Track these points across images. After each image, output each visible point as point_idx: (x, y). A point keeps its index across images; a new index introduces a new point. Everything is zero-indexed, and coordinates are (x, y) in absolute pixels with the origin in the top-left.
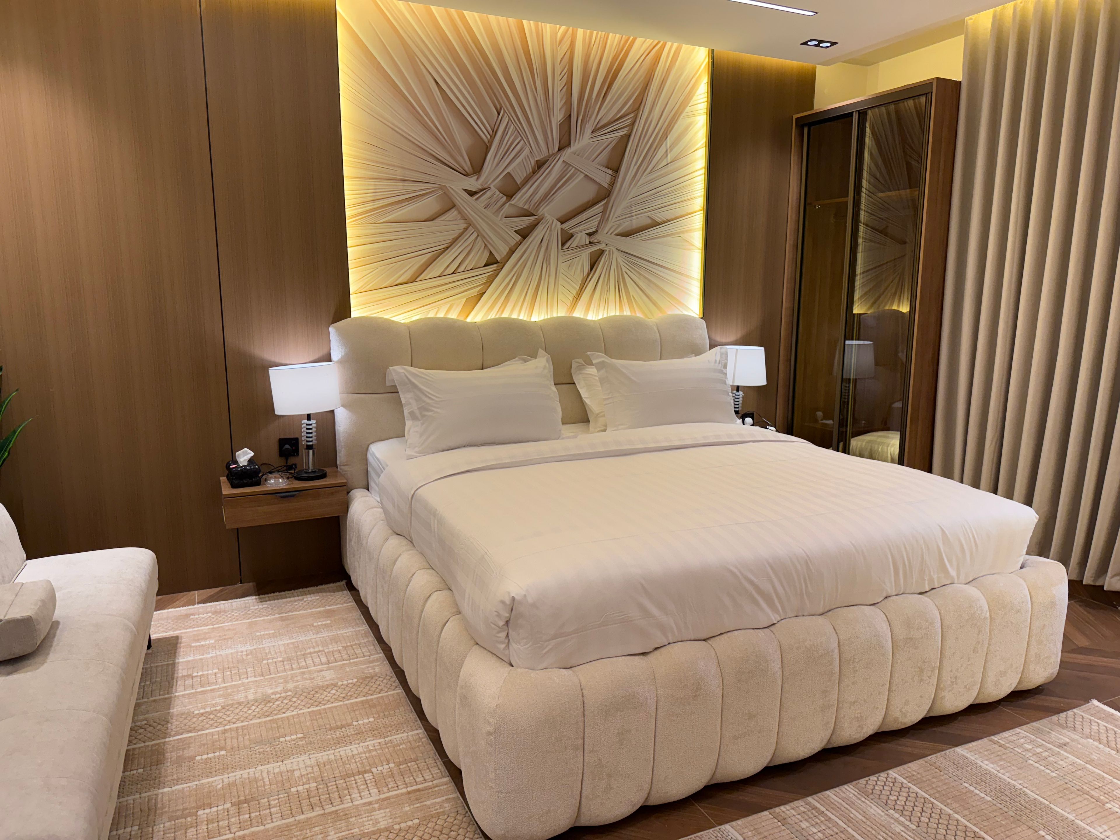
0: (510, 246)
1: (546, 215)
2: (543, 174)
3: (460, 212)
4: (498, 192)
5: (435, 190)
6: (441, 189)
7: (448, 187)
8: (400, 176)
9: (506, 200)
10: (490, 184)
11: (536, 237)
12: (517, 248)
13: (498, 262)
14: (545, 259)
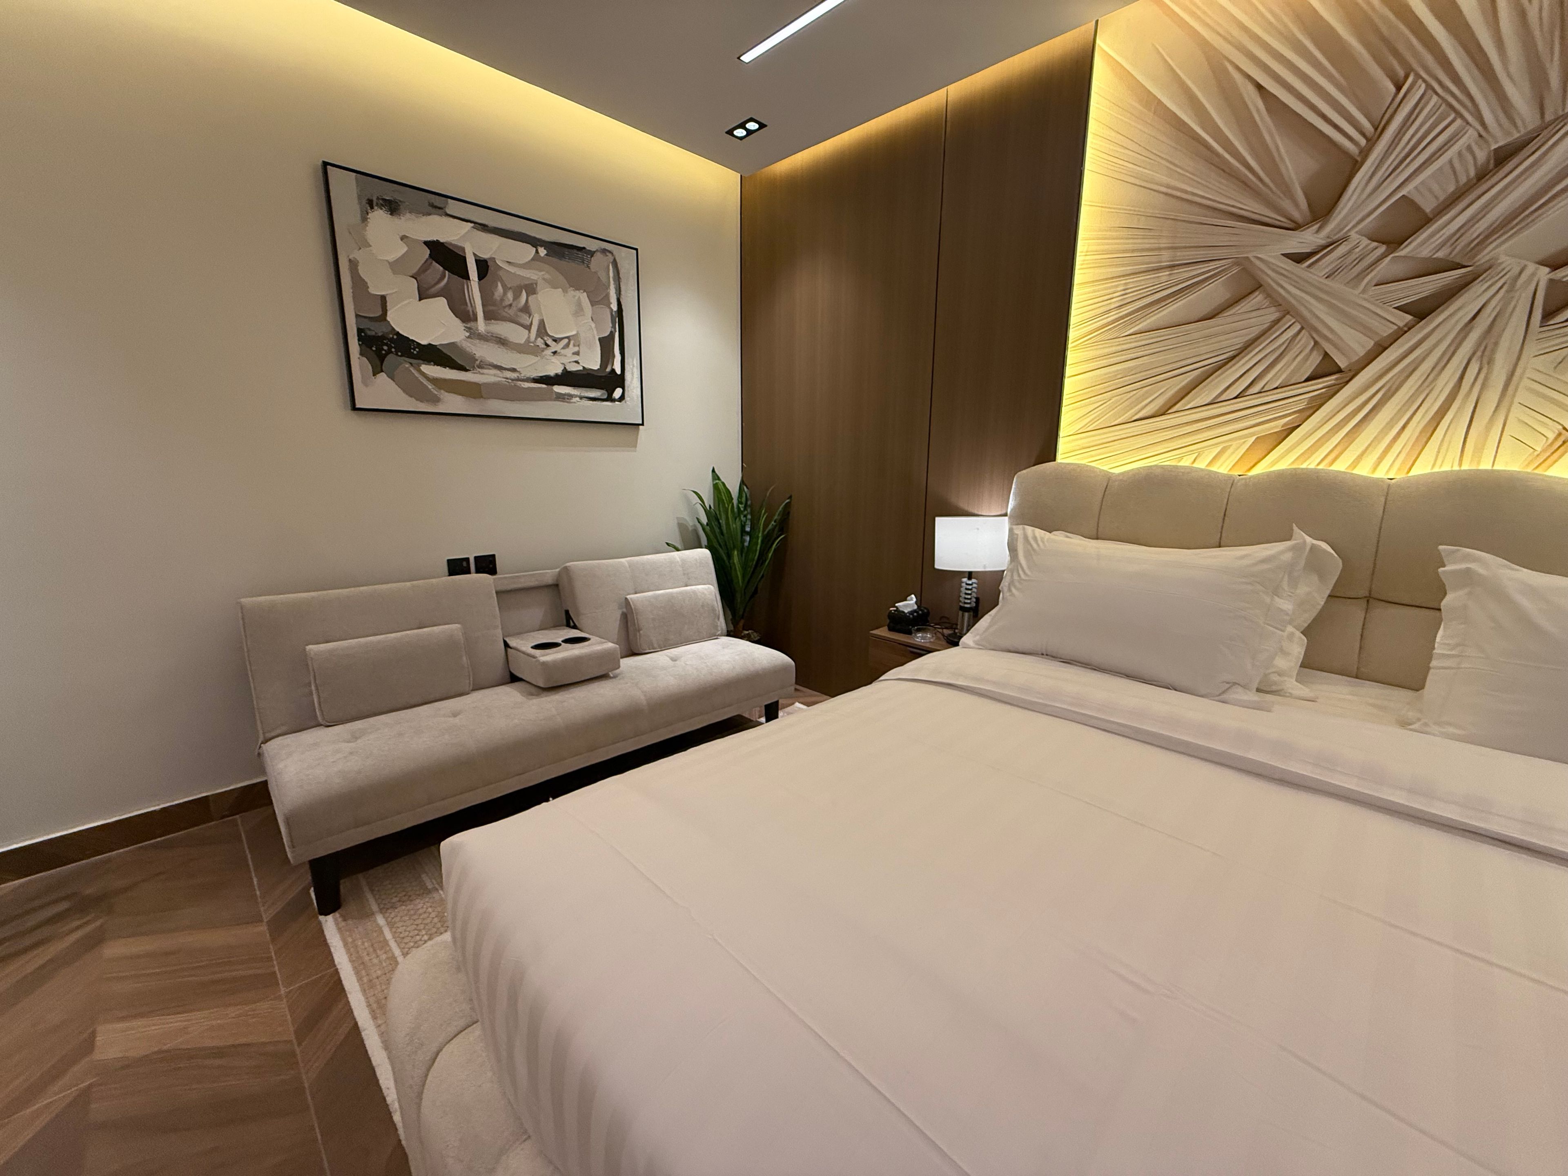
0: (1377, 339)
1: (1503, 258)
2: (1511, 172)
3: (1268, 296)
4: (1365, 241)
5: (1225, 269)
6: (1237, 264)
7: (1253, 259)
8: (1168, 261)
9: (1386, 251)
10: (1349, 230)
11: (1459, 309)
12: (1395, 341)
13: (1340, 371)
14: (1479, 354)
